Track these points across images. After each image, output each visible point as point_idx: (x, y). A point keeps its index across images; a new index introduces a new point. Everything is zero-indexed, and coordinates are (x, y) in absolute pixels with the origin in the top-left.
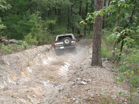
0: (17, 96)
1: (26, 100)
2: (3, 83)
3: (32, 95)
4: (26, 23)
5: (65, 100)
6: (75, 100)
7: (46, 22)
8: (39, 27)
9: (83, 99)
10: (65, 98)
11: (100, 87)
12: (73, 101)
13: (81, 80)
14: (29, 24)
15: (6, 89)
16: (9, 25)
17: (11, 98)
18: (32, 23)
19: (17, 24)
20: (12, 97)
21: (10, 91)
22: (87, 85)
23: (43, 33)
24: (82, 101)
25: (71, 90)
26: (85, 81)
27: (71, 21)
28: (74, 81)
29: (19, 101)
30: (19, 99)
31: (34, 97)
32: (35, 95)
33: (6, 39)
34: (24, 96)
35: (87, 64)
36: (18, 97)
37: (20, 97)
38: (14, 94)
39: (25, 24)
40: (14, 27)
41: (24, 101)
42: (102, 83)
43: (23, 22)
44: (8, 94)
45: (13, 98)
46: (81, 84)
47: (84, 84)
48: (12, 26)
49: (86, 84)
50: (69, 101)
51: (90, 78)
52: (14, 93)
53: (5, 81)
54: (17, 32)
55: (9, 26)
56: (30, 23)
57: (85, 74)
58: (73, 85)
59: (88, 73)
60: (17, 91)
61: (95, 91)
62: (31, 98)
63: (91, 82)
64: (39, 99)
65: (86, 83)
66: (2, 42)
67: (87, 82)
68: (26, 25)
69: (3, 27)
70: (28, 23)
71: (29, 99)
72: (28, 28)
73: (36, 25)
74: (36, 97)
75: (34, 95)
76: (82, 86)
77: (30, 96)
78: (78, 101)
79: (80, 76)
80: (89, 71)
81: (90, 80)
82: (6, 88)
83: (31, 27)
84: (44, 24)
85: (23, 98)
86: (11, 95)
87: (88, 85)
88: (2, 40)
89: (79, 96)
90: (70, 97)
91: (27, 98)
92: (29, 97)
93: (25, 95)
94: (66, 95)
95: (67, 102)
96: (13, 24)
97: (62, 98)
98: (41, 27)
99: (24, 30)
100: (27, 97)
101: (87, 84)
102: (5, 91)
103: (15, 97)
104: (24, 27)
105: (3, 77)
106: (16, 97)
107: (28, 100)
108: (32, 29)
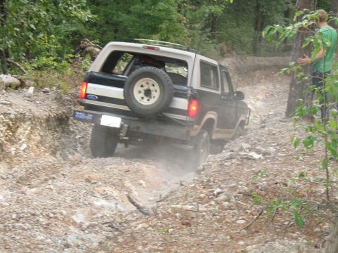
0: (100, 179)
1: (120, 191)
2: (76, 150)
3: (136, 181)
4: (150, 10)
5: (196, 193)
6: (219, 193)
7: (198, 11)
8: (180, 22)
9: (240, 193)
10: (198, 187)
11: (290, 168)
12: (214, 195)
13: (250, 150)
14: (156, 14)
15: (76, 162)
16: (110, 13)
17: (84, 184)
18: (164, 10)
19: (129, 12)
20: (88, 180)
21: (85, 167)
22: (263, 160)
23: (190, 36)
24: (235, 197)
25: (219, 171)
26: (258, 152)
27: (264, 10)
28: (232, 151)
29: (101, 192)
30: (103, 188)
31: (141, 184)
32: (144, 180)
33: (97, 47)
34: (117, 180)
35: (280, 114)
36: (100, 183)
37: (105, 183)
38: (93, 175)
39: (147, 12)
40: (121, 19)
41: (114, 192)
42: (301, 158)
43: (143, 7)
44: (80, 173)
45: (89, 184)
46: (248, 159)
47: (254, 159)
48: (118, 17)
49: (260, 158)
50: (202, 195)
51: (274, 146)
52: (93, 172)
53: (79, 145)
54: (128, 33)
55: (110, 17)
56: (160, 10)
57: (266, 136)
58: (227, 159)
59: (274, 134)
60: (102, 168)
61: (276, 175)
62: (133, 188)
63: (272, 155)
64: (154, 191)
65: (260, 156)
66: (87, 52)
67: (264, 154)
68: (149, 15)
69: (88, 18)
70: (153, 11)
71: (128, 188)
72: (153, 23)
73: (174, 16)
74: (145, 186)
75: (142, 182)
76: (249, 162)
77: (131, 181)
78: (226, 195)
79: (252, 139)
80: (278, 130)
81: (272, 149)
82: (76, 160)
83: (161, 20)
84: (194, 13)
85: (114, 185)
86: (86, 176)
87: (264, 162)
88: (88, 49)
89: (233, 185)
90: (211, 186)
91: (123, 186)
92: (128, 184)
93: (119, 178)
94: (202, 182)
95: (199, 198)
96: (120, 13)
97: (192, 188)
98: (185, 22)
99: (145, 27)
100: (123, 184)
101: (262, 158)
102: (74, 168)
103: (93, 181)
104: (146, 20)
105: (76, 135)
106: (95, 183)
107: (126, 191)
108: (163, 26)
